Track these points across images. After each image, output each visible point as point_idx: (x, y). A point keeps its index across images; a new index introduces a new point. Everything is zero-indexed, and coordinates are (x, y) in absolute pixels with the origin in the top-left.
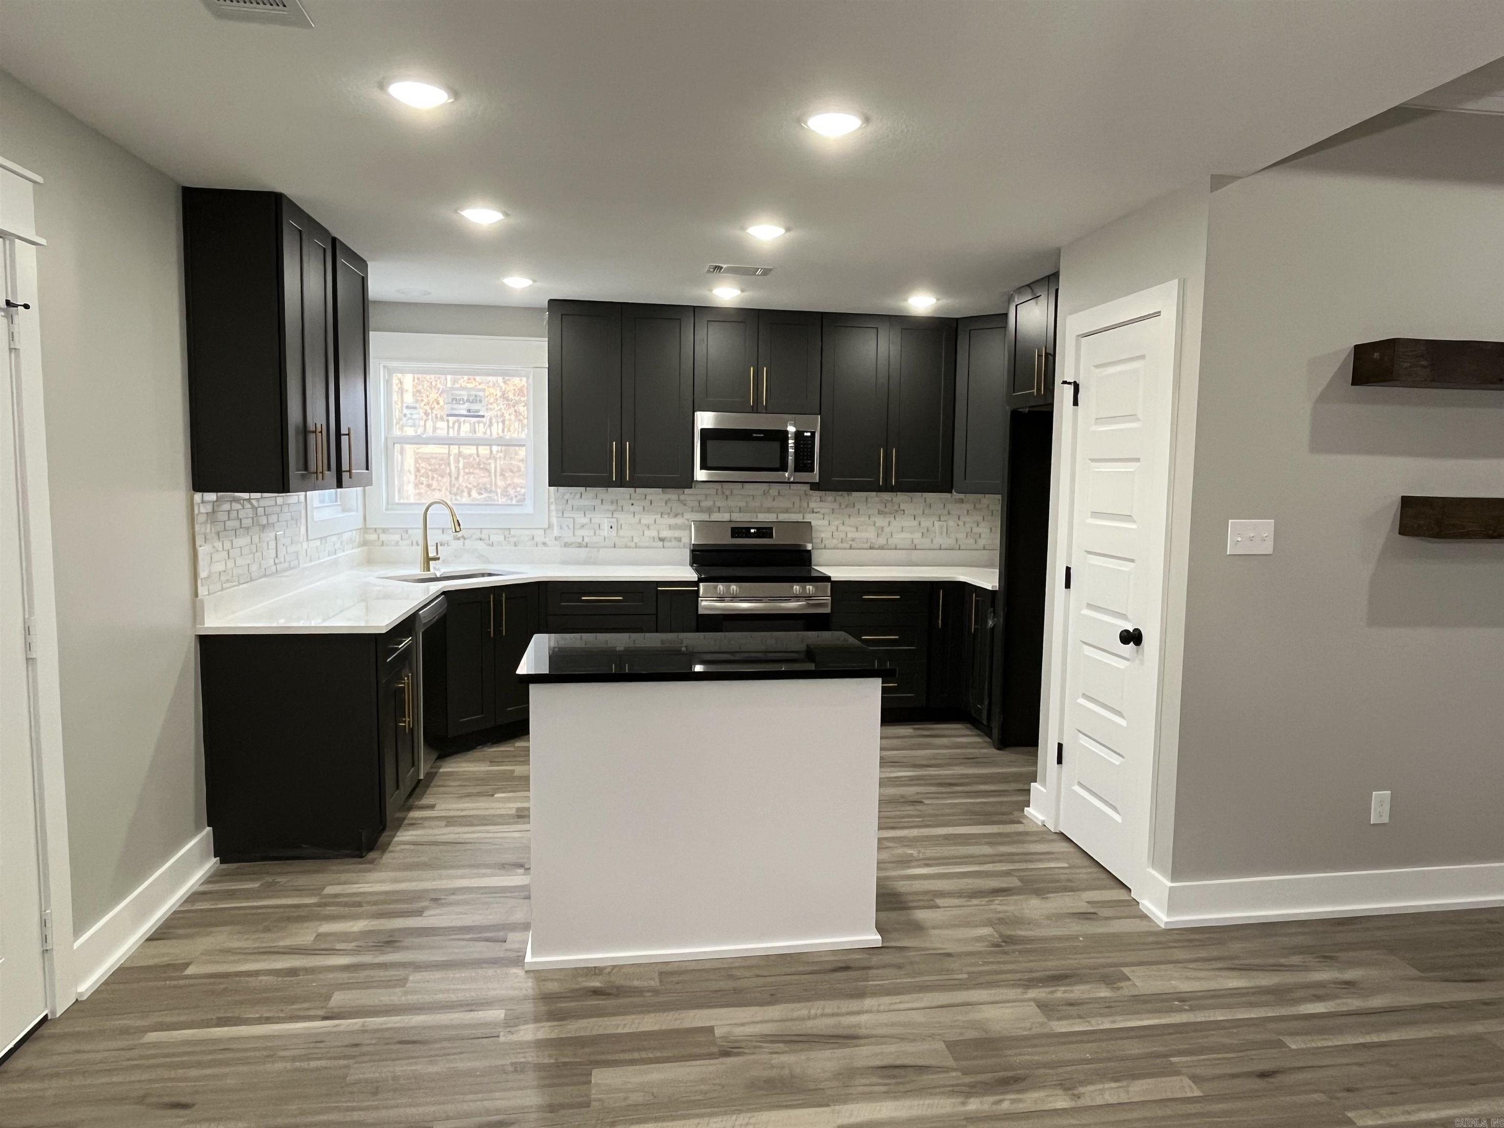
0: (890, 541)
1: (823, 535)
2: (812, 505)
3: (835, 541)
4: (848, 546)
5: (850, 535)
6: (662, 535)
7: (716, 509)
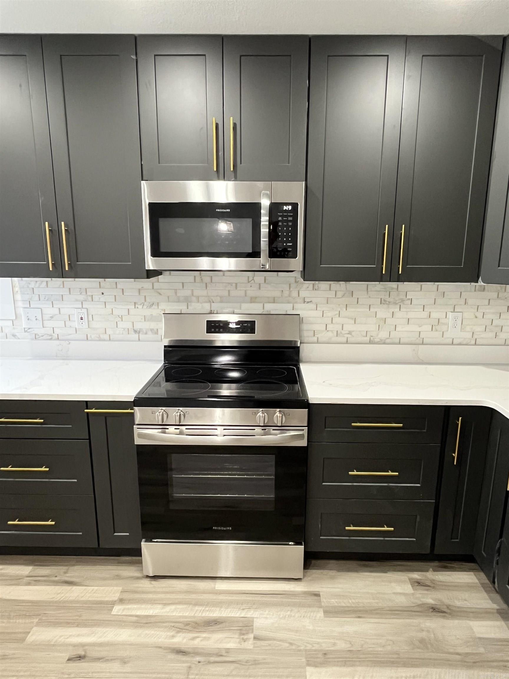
0: (393, 334)
1: (316, 327)
2: (303, 294)
3: (330, 334)
4: (344, 340)
5: (347, 328)
6: (138, 326)
7: (194, 299)
